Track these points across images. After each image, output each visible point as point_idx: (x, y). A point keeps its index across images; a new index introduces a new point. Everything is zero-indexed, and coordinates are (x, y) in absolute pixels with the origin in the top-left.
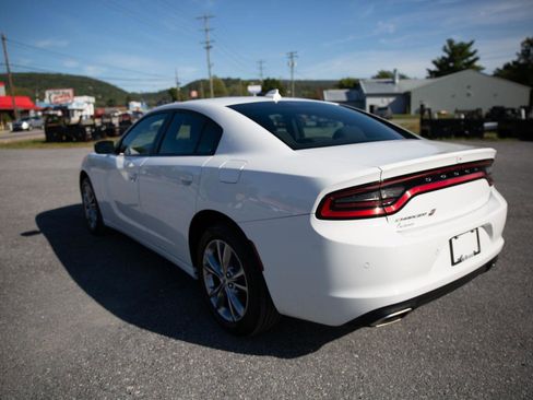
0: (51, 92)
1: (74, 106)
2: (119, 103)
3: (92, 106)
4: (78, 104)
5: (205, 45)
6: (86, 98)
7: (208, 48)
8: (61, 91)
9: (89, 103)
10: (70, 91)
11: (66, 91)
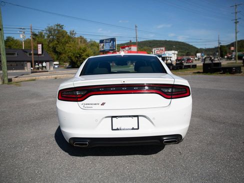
0: (155, 49)
1: (167, 55)
2: (192, 54)
3: (176, 55)
4: (169, 54)
5: (235, 21)
6: (173, 52)
7: (236, 23)
8: (159, 48)
9: (174, 54)
10: (163, 49)
11: (162, 48)
